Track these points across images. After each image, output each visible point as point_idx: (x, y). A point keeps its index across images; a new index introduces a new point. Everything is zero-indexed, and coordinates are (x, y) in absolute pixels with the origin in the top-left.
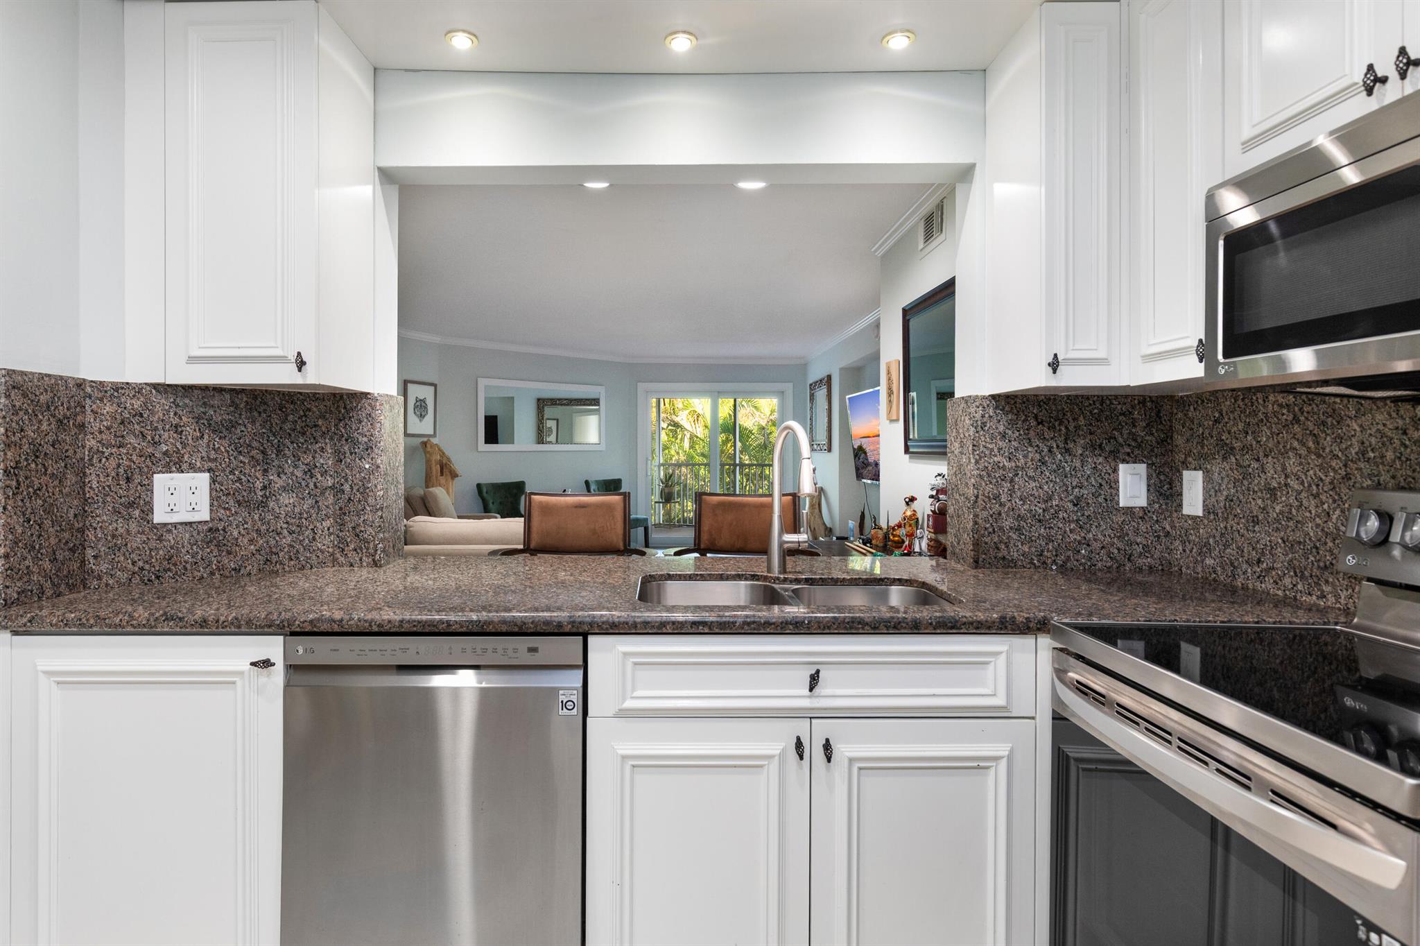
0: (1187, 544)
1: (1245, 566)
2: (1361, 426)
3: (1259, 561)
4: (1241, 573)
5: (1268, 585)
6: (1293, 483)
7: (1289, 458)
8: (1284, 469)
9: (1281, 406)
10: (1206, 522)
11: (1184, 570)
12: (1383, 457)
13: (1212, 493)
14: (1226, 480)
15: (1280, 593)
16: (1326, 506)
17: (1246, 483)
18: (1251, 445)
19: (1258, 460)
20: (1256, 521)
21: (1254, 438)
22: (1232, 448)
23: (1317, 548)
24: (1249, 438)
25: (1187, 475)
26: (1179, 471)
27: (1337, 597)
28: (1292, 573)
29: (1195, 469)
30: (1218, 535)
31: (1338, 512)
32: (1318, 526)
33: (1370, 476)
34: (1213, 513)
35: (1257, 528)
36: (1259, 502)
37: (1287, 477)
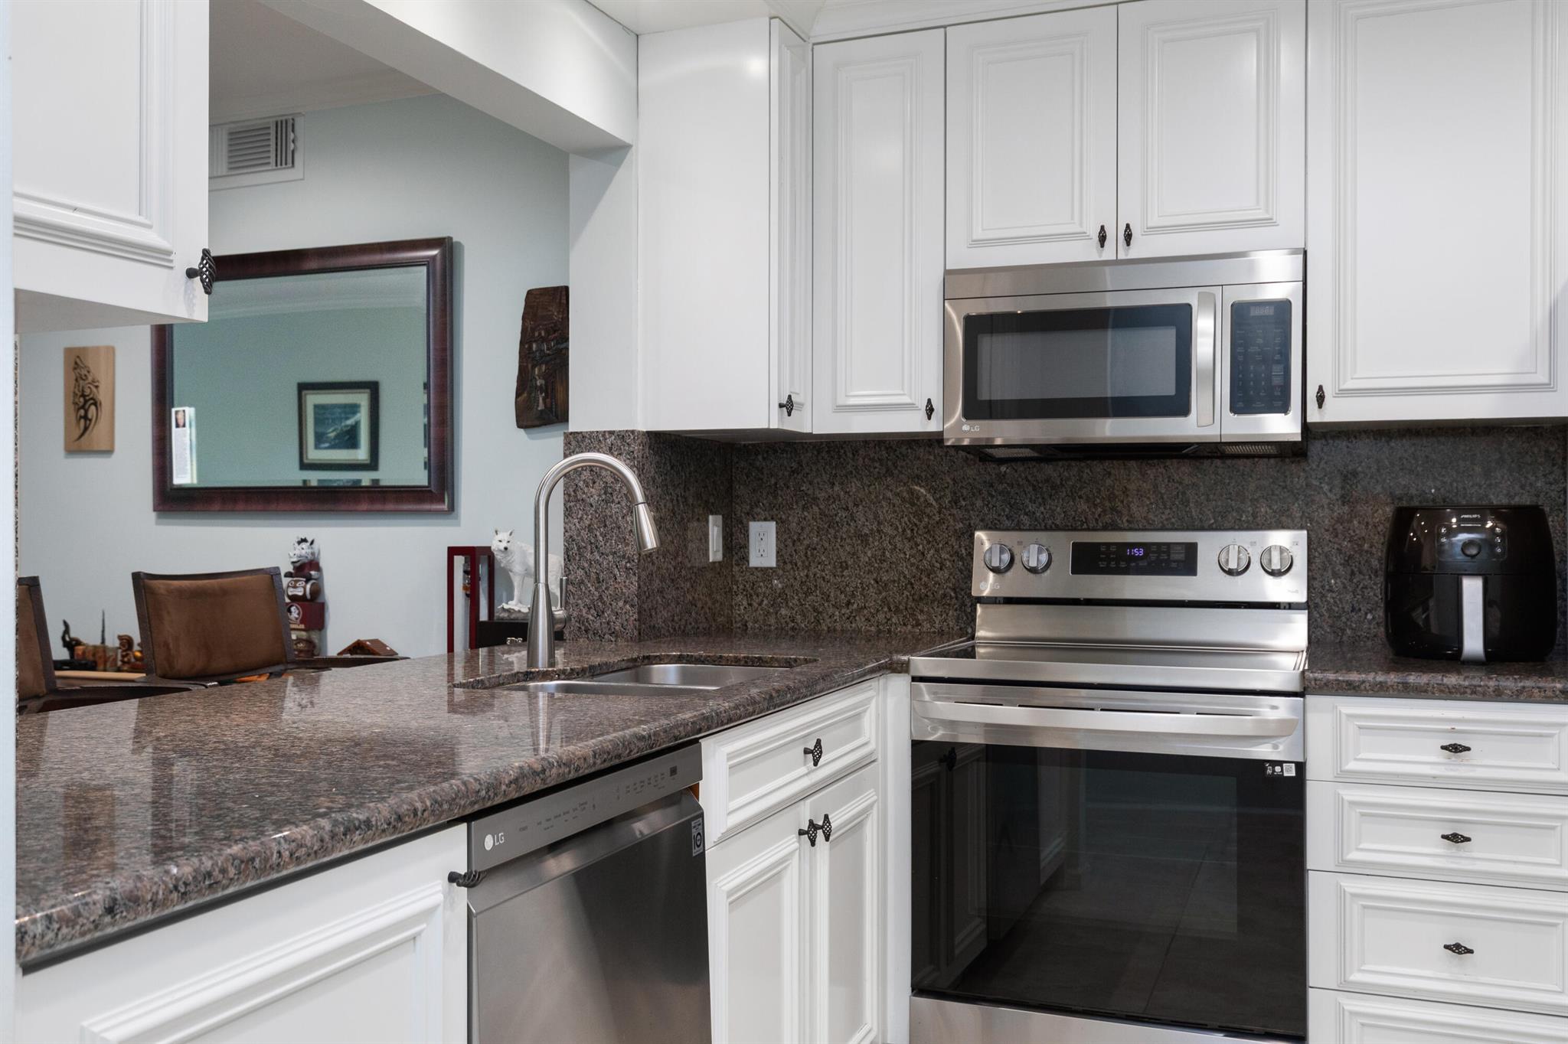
0: (754, 597)
1: (831, 611)
2: (954, 480)
3: (849, 603)
4: (826, 617)
5: (860, 623)
6: (888, 530)
7: (882, 507)
8: (876, 516)
9: (873, 460)
10: (781, 572)
11: (750, 625)
12: (973, 504)
13: (789, 542)
14: (807, 530)
15: (873, 629)
16: (920, 547)
17: (832, 531)
18: (839, 496)
19: (847, 509)
20: (844, 566)
21: (842, 489)
22: (815, 499)
23: (912, 584)
24: (836, 488)
25: (755, 527)
26: (741, 523)
27: (932, 622)
28: (886, 609)
29: (765, 520)
30: (797, 585)
31: (932, 551)
32: (912, 565)
33: (962, 520)
34: (791, 562)
35: (845, 573)
36: (848, 548)
37: (879, 523)
